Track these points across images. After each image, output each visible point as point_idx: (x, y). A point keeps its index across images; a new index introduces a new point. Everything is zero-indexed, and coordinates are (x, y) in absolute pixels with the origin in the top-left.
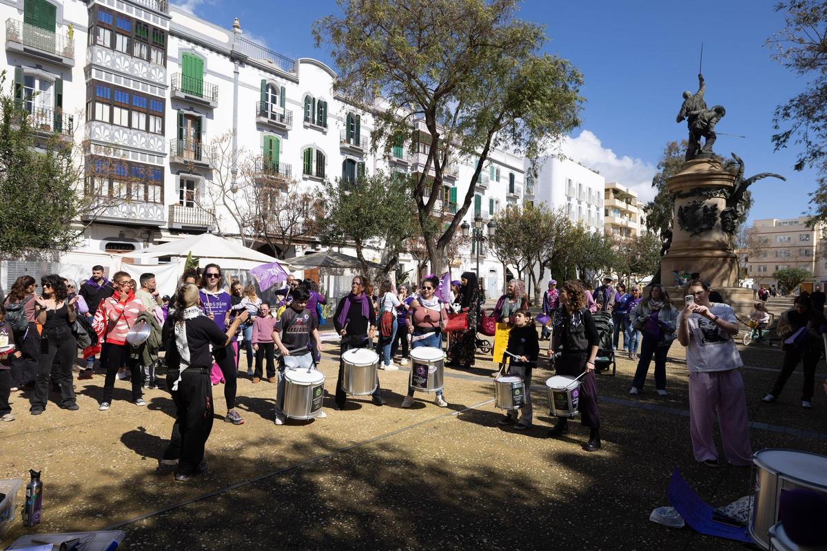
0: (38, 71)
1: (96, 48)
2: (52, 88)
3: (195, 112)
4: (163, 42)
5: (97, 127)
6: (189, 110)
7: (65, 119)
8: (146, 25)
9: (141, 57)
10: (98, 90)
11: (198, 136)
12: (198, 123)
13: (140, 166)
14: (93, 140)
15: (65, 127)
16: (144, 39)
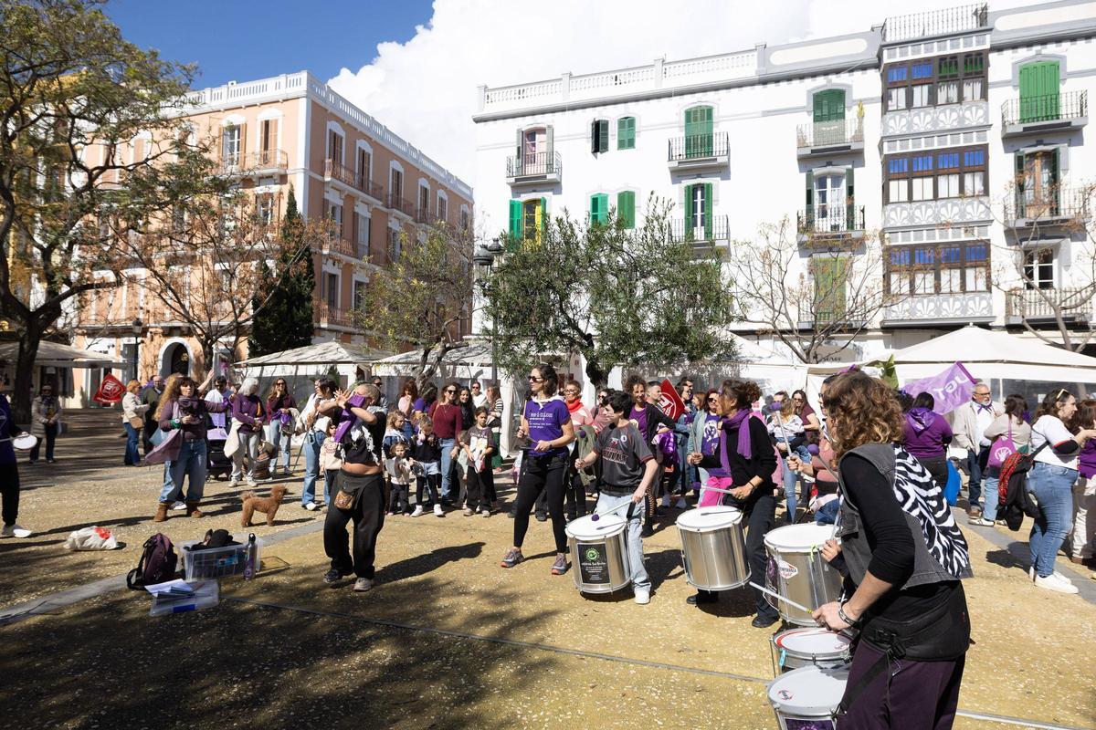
0: (830, 169)
1: (888, 116)
2: (844, 183)
3: (1045, 145)
4: (982, 67)
5: (891, 210)
6: (1035, 146)
7: (857, 213)
8: (954, 57)
9: (948, 103)
10: (892, 165)
11: (1054, 179)
12: (1052, 160)
13: (953, 245)
14: (888, 228)
15: (858, 221)
16: (951, 76)
